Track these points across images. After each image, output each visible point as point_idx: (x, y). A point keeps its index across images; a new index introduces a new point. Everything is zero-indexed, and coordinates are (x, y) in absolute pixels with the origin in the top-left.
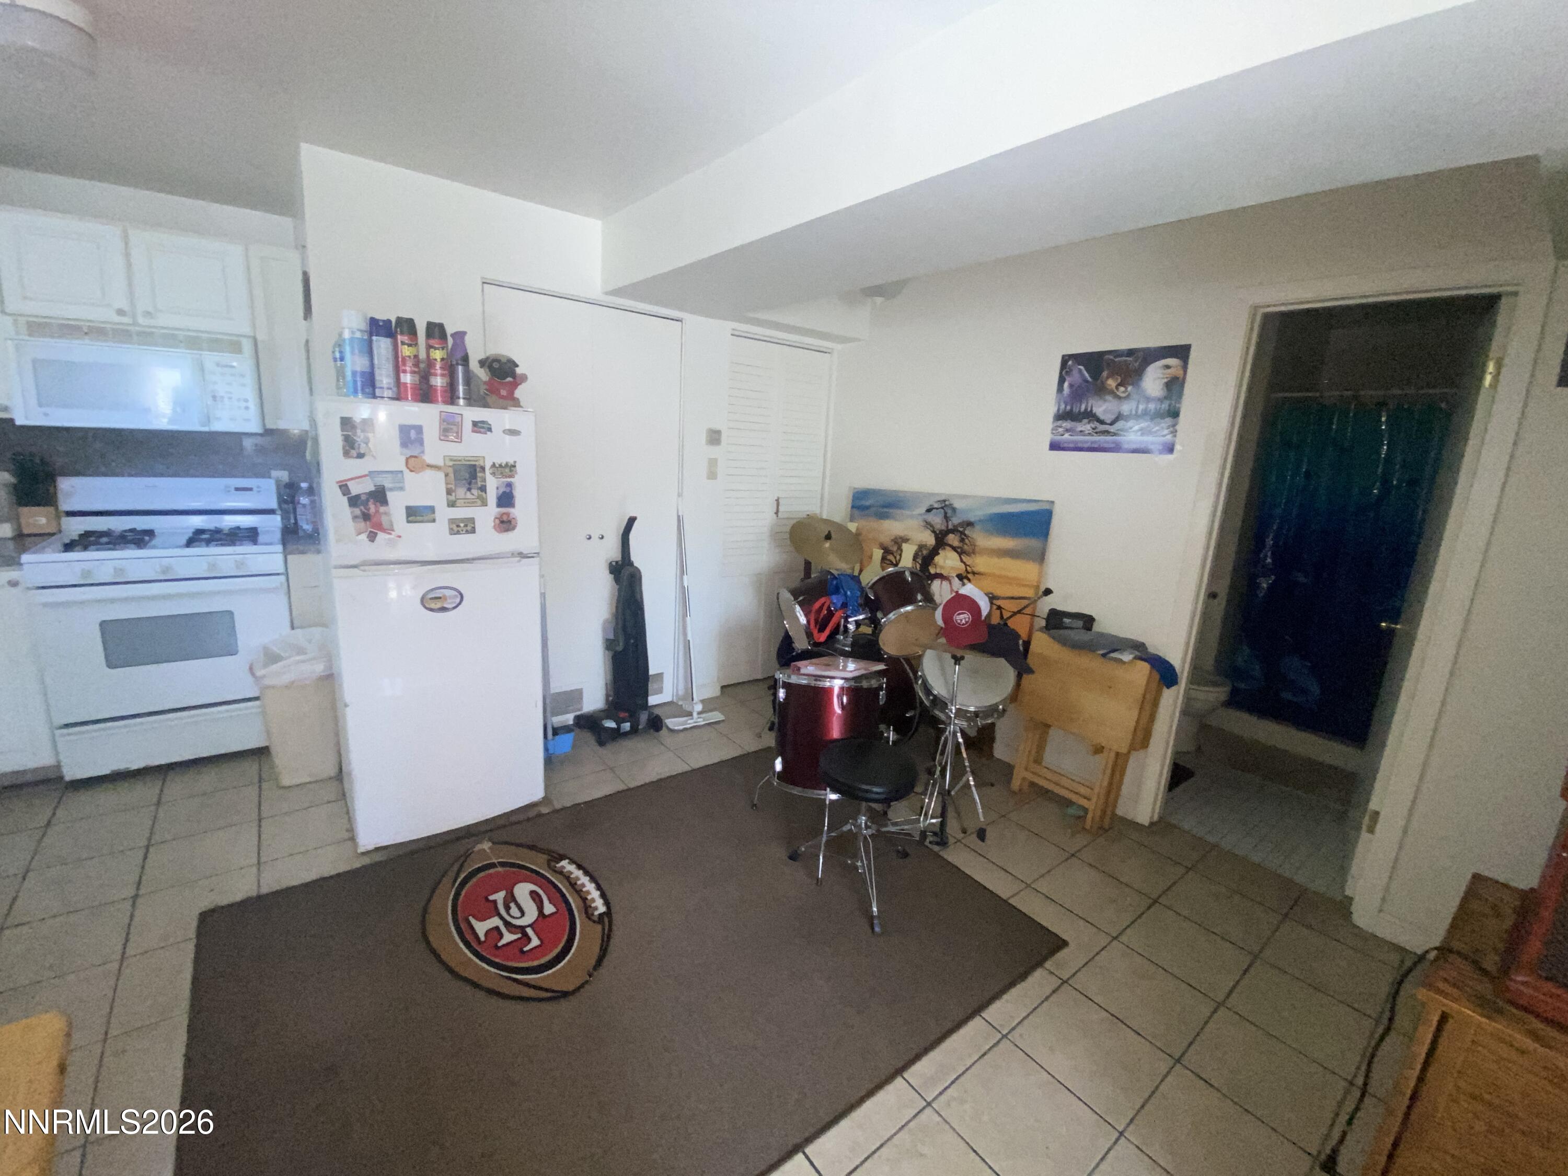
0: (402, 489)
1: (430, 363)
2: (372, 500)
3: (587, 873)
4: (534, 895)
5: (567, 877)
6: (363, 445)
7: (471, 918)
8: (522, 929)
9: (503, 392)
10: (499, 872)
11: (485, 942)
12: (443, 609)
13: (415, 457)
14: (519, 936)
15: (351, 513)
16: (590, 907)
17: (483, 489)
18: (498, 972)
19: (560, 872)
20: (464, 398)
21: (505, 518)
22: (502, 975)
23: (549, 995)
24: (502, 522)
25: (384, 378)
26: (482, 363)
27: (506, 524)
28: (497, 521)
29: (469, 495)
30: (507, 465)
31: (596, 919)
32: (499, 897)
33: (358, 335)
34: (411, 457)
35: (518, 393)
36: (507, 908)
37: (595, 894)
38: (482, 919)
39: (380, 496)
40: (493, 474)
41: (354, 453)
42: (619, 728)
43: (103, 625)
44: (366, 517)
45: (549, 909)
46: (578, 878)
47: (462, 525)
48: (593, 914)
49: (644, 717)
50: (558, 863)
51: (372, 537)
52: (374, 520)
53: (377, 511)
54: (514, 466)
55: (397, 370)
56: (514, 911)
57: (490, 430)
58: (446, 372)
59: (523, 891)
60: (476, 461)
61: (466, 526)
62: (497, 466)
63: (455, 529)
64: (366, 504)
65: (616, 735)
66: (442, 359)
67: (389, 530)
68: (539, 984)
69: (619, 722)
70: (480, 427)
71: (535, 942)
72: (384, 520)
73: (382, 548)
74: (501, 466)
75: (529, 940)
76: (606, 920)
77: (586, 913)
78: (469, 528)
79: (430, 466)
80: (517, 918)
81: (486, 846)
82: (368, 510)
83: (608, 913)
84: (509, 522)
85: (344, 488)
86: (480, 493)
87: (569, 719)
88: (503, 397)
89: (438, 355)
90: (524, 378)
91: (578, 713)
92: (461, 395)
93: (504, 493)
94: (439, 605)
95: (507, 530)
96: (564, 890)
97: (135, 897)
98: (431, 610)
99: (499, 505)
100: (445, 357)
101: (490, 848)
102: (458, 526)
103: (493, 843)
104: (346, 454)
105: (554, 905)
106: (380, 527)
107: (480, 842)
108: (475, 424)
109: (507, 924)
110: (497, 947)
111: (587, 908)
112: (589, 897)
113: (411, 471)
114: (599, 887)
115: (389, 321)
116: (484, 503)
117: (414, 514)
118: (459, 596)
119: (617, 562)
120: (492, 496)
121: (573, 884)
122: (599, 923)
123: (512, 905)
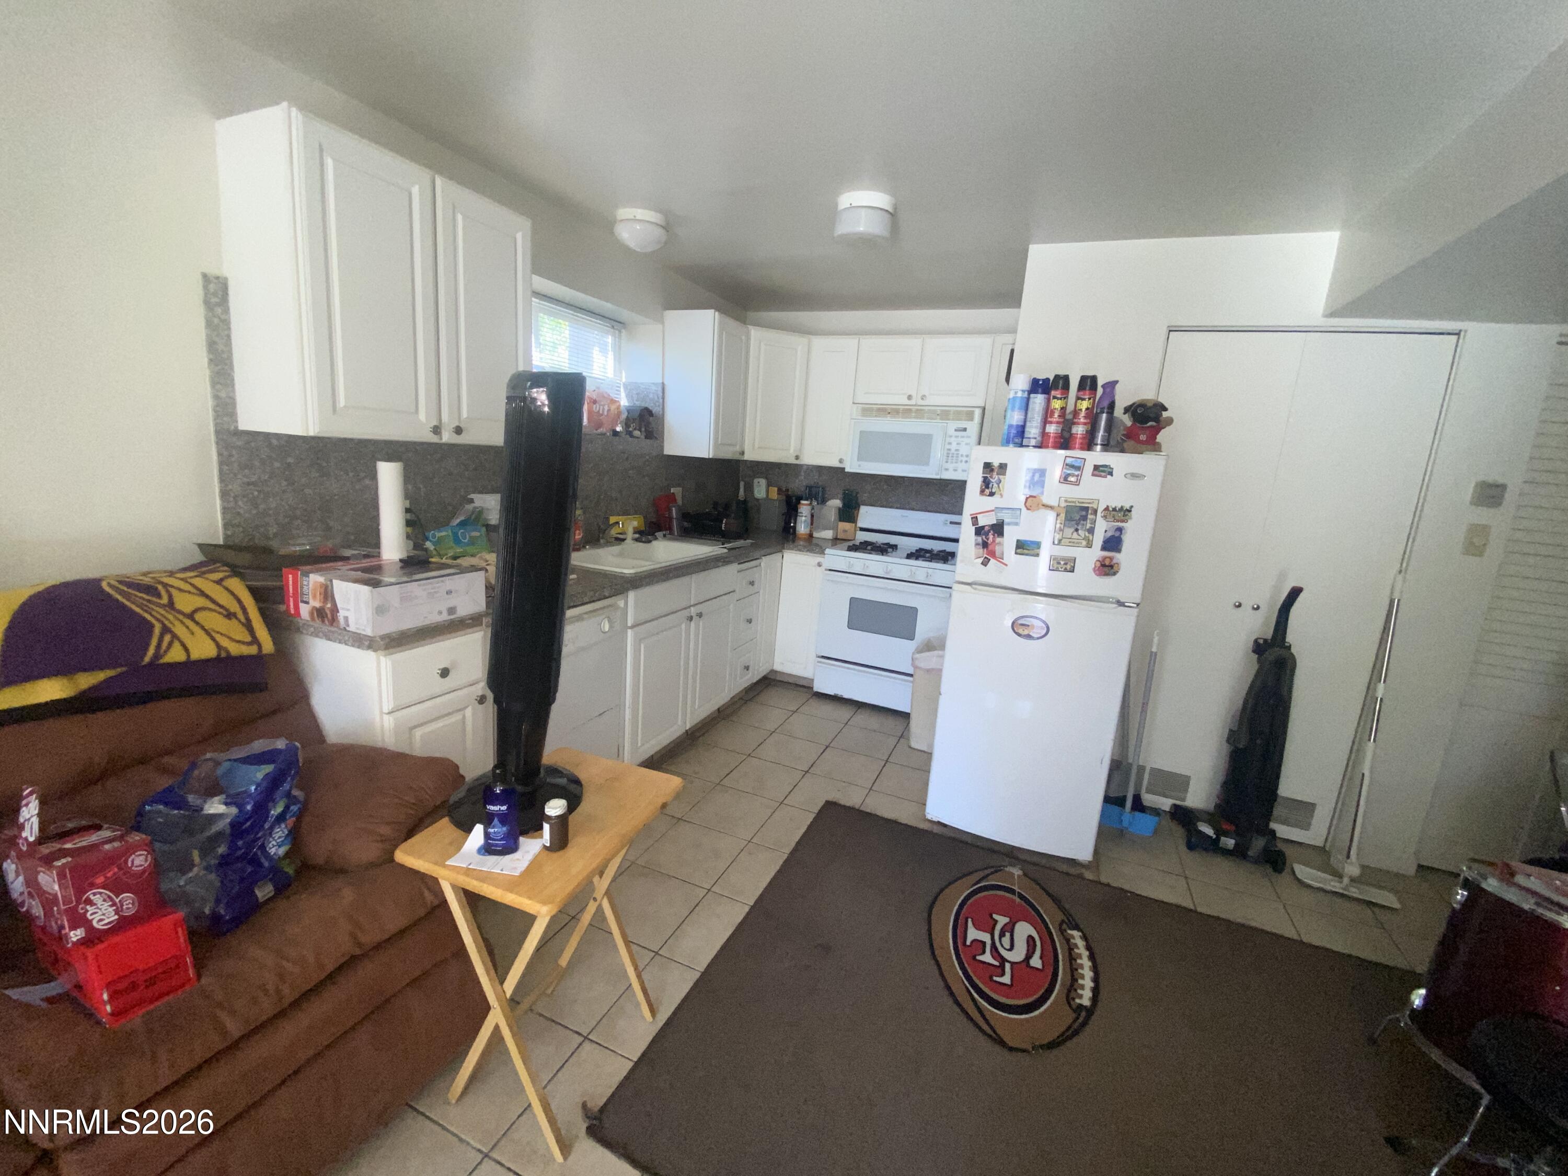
0: (1017, 524)
1: (1076, 413)
2: (992, 532)
3: (1092, 957)
4: (1030, 939)
5: (1071, 948)
6: (995, 485)
7: (970, 921)
8: (1003, 960)
9: (1143, 437)
10: (1013, 901)
11: (968, 946)
12: (1029, 637)
13: (1035, 497)
14: (996, 963)
15: (976, 540)
16: (1076, 990)
17: (1091, 531)
18: (964, 978)
19: (1068, 940)
20: (1102, 445)
21: (1107, 563)
22: (963, 982)
23: (989, 1031)
24: (1103, 565)
25: (1033, 431)
26: (1126, 410)
27: (1107, 568)
28: (1098, 564)
29: (1075, 535)
30: (1121, 509)
31: (1074, 1007)
32: (1002, 920)
33: (1020, 394)
34: (1031, 496)
35: (1160, 438)
36: (1002, 935)
37: (1087, 982)
38: (978, 927)
39: (998, 529)
40: (1105, 517)
41: (987, 491)
42: (1218, 839)
43: (853, 601)
44: (985, 545)
45: (1036, 962)
46: (1080, 956)
47: (1062, 563)
48: (1074, 999)
49: (1258, 844)
50: (1070, 929)
51: (985, 563)
52: (990, 548)
53: (994, 541)
54: (1130, 511)
55: (1045, 422)
56: (1006, 941)
57: (1111, 474)
58: (1088, 421)
59: (1024, 930)
60: (1089, 503)
61: (1066, 564)
62: (1111, 509)
63: (1056, 565)
64: (987, 534)
65: (1212, 846)
66: (1087, 409)
67: (1000, 559)
68: (988, 1017)
69: (1219, 832)
70: (1101, 471)
71: (1006, 979)
72: (997, 549)
73: (992, 572)
74: (1114, 510)
75: (1003, 974)
76: (1083, 1014)
77: (1069, 991)
78: (1068, 567)
79: (1046, 506)
80: (1005, 949)
81: (1017, 872)
82: (988, 539)
83: (1090, 1011)
84: (1111, 567)
85: (975, 520)
86: (1087, 534)
87: (1166, 804)
88: (1142, 442)
89: (1084, 405)
90: (1170, 421)
91: (1178, 803)
92: (1099, 442)
93: (1113, 536)
94: (1026, 632)
95: (1107, 574)
96: (1060, 957)
97: (807, 772)
98: (1019, 635)
99: (1104, 548)
100: (1090, 407)
101: (1019, 876)
102: (1059, 563)
103: (1025, 875)
104: (982, 492)
105: (1043, 962)
106: (993, 554)
107: (1013, 865)
108: (1096, 468)
109: (993, 945)
110: (974, 958)
111: (1072, 986)
112: (1080, 981)
113: (1028, 509)
114: (1096, 980)
115: (1048, 379)
116: (1089, 545)
117: (1021, 547)
118: (1046, 629)
119: (1265, 641)
120: (1098, 539)
121: (1072, 958)
122: (1074, 1011)
123: (1008, 935)
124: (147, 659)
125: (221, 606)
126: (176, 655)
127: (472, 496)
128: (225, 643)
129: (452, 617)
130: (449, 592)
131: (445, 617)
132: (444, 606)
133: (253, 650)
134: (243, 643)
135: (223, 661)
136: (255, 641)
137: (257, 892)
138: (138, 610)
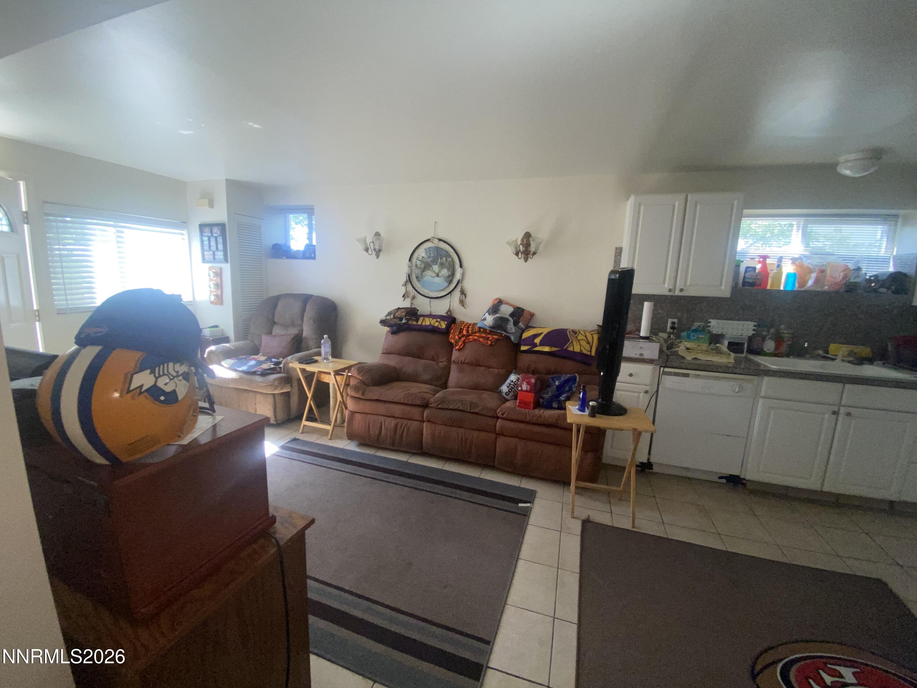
124: (565, 348)
125: (588, 340)
126: (571, 349)
127: (710, 320)
128: (583, 349)
129: (641, 357)
130: (641, 348)
131: (638, 356)
132: (639, 352)
133: (588, 353)
134: (587, 350)
135: (581, 354)
136: (591, 351)
137: (553, 404)
138: (569, 336)
